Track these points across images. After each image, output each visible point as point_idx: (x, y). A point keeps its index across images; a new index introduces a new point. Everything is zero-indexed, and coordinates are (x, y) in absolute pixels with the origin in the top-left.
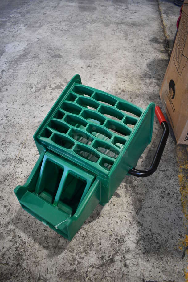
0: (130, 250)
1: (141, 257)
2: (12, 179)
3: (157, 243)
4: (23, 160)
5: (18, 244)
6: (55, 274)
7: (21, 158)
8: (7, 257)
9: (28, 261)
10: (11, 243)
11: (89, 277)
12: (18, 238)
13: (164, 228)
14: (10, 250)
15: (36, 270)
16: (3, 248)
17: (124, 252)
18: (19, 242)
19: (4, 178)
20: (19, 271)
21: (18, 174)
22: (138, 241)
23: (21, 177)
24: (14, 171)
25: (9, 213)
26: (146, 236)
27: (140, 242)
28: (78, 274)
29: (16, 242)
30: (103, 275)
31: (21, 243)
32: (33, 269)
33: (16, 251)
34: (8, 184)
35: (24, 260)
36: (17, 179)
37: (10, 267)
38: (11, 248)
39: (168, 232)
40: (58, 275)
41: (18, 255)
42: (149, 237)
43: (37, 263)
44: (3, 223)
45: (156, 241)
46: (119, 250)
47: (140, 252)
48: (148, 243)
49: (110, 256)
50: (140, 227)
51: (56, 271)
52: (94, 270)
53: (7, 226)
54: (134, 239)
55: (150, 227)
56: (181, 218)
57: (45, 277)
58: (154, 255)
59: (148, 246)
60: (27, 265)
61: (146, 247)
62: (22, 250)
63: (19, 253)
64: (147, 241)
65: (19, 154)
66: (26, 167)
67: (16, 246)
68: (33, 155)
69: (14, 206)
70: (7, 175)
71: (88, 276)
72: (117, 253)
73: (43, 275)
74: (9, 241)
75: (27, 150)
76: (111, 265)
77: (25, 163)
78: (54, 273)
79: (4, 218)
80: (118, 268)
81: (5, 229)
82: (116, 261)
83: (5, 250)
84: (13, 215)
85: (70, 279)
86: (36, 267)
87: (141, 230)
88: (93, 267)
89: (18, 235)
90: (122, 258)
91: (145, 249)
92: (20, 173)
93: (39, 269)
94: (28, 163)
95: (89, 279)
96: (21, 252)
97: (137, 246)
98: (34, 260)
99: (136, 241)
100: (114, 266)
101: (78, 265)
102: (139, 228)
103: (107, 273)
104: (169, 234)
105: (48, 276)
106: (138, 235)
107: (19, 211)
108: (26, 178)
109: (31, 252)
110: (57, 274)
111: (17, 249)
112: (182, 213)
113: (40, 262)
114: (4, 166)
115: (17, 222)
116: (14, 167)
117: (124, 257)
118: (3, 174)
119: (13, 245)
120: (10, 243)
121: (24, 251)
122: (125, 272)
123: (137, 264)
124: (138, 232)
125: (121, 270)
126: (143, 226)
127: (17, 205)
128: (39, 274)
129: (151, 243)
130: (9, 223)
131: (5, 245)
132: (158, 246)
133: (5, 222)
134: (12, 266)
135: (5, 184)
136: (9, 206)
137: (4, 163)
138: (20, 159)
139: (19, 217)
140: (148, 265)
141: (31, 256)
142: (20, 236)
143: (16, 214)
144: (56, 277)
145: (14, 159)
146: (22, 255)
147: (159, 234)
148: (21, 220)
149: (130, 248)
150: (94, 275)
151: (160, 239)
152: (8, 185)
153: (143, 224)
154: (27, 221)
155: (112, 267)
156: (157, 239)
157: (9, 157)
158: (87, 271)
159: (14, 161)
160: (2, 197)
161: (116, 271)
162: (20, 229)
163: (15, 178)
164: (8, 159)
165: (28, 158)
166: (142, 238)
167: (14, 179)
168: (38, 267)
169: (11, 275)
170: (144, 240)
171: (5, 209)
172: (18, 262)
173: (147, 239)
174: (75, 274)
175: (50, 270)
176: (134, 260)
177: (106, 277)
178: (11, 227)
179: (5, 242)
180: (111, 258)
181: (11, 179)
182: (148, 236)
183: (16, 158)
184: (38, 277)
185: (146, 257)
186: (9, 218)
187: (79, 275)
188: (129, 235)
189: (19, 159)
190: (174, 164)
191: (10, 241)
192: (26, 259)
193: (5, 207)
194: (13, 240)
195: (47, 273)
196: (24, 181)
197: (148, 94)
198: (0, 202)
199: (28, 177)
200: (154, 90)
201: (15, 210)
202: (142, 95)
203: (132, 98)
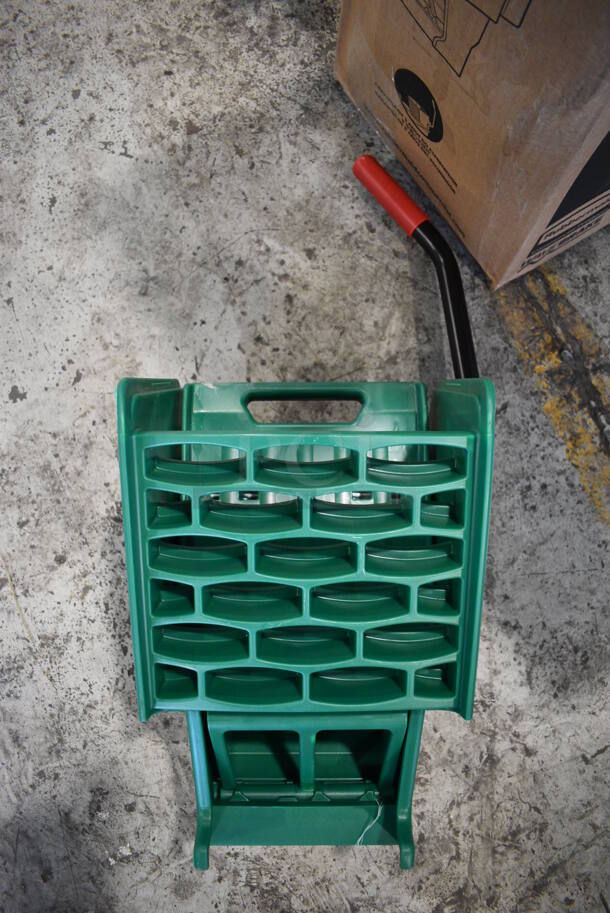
0: (520, 708)
1: (554, 710)
2: (80, 721)
3: (576, 650)
4: (57, 641)
5: (244, 874)
6: (383, 876)
7: (45, 638)
9: (299, 893)
10: (226, 884)
11: (462, 832)
12: (231, 859)
13: (575, 598)
14: (238, 899)
15: (334, 896)
16: (216, 906)
17: (509, 723)
18: (244, 867)
19: (52, 734)
21: (82, 694)
22: (529, 673)
23: (97, 696)
24: (62, 694)
25: (156, 818)
26: (541, 647)
27: (534, 675)
28: (435, 841)
29: (236, 873)
30: (492, 806)
31: (251, 866)
32: (323, 900)
33: (252, 891)
34: (82, 742)
35: (288, 897)
36: (92, 712)
38: (235, 894)
39: (589, 604)
40: (390, 873)
41: (266, 895)
42: (548, 648)
43: (323, 881)
44: (164, 851)
45: (570, 647)
46: (495, 726)
47: (546, 697)
48: (554, 664)
49: (482, 753)
50: (515, 632)
51: (380, 868)
52: (465, 810)
53: (180, 851)
54: (516, 674)
55: (540, 619)
56: (604, 542)
57: (365, 896)
58: (579, 685)
59: (557, 673)
60: (305, 902)
61: (555, 678)
62: (265, 880)
63: (263, 892)
64: (549, 660)
65: (27, 626)
66: (85, 655)
67: (243, 879)
68: (74, 601)
69: (155, 791)
70: (52, 716)
71: (459, 832)
72: (493, 735)
73: (358, 895)
74: (215, 881)
75: (41, 595)
76: (496, 773)
77: (74, 645)
78: (378, 873)
79: (154, 840)
80: (514, 769)
81: (182, 862)
82: (502, 757)
83: (223, 907)
84: (172, 817)
85: (423, 863)
86: (328, 891)
87: (521, 642)
88: (459, 804)
89: (229, 854)
90: (512, 741)
91: (553, 682)
92: (85, 689)
93: (337, 892)
94: (79, 639)
95: (464, 835)
96: (267, 884)
97: (531, 688)
98: (311, 881)
99: (523, 678)
100: (503, 771)
101: (422, 823)
102: (515, 638)
103: (496, 797)
104: (592, 608)
105: (371, 891)
106: (522, 660)
107: (177, 795)
108: (114, 692)
109: (289, 868)
110: (386, 873)
111: (251, 886)
112: (600, 525)
113: (329, 875)
114: (17, 697)
116: (51, 679)
117: (516, 735)
118: (38, 724)
119: (234, 884)
120: (222, 882)
121: (272, 877)
122: (536, 767)
123: (554, 731)
124: (516, 652)
125: (525, 768)
126: (521, 627)
127: (158, 783)
128: (346, 902)
129: (560, 660)
130: (176, 842)
131: (215, 897)
132: (583, 656)
133: (165, 848)
135: (72, 749)
136: (139, 799)
137: (8, 687)
138: (47, 640)
139: (189, 810)
140: (579, 718)
141: (299, 877)
142: (232, 852)
143: (176, 808)
144: (388, 880)
145: (25, 653)
146: (275, 890)
147: (570, 623)
149: (519, 703)
150: (471, 819)
151: (577, 634)
152: (84, 747)
153: (517, 623)
155: (501, 777)
156: (570, 639)
157: (6, 654)
158: (450, 822)
159: (33, 660)
160: (98, 789)
161: (513, 780)
163: (85, 712)
164: (8, 663)
165: (67, 621)
166: (535, 660)
167: (86, 717)
168: (332, 888)
170: (540, 663)
171: (136, 814)
173: (547, 657)
174: (426, 846)
175: (365, 878)
176: (541, 727)
177: (498, 806)
179: (209, 890)
180: (485, 757)
181: (73, 721)
182: (546, 645)
183: (31, 645)
184: (348, 906)
185: (566, 702)
186: (167, 832)
187: (438, 841)
188: (500, 672)
189: (42, 645)
190: (514, 370)
191: (220, 880)
192: (291, 891)
193: (130, 808)
194: (224, 872)
195: (363, 886)
196: (118, 704)
197: (291, 93)
198: (105, 805)
199: (120, 685)
200: (302, 62)
201: (163, 799)
202: (275, 113)
203: (246, 150)
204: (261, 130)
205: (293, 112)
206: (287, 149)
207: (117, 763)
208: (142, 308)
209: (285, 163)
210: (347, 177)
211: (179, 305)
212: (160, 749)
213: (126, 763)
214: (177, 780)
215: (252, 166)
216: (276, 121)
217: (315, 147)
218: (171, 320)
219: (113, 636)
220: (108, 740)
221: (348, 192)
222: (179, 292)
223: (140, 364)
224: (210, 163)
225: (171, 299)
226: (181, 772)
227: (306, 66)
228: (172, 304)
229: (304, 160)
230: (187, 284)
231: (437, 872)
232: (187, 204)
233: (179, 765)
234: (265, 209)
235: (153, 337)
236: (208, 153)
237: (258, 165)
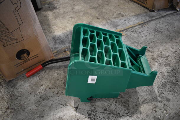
5: (161, 90)
8: (169, 89)
12: (159, 92)
14: (166, 90)
20: (167, 81)
25: (156, 106)
29: (161, 91)
31: (159, 88)
32: (161, 77)
35: (163, 82)
37: (170, 85)
53: (161, 101)
60: (162, 80)
62: (161, 86)
63: (163, 86)
69: (151, 107)
79: (161, 106)
81: (163, 100)
83: (169, 93)
84: (154, 103)
98: (158, 79)
107: (150, 102)
108: (132, 117)
115: (155, 98)
119: (164, 91)
127: (149, 106)
130: (159, 102)
133: (161, 104)
134: (169, 85)
136: (153, 110)
139: (153, 100)
146: (162, 84)
148: (152, 97)
154: (150, 94)
162: (156, 94)
169: (171, 82)
171: (157, 110)
172: (166, 84)
178: (160, 99)
179: (166, 95)
186: (158, 104)
191: (164, 93)
192: (161, 82)
193: (156, 111)
194: (162, 93)
196: (135, 116)
197: (8, 90)
198: (157, 117)
199: (130, 116)
200: (2, 88)
201: (152, 105)
202: (11, 92)
203: (17, 97)
204: (13, 95)
205: (12, 89)
207: (147, 115)
208: (46, 117)
209: (22, 90)
210: (28, 80)
211: (47, 109)
212: (142, 106)
213: (147, 113)
214: (147, 103)
215: (21, 96)
216: (12, 92)
217: (20, 85)
218: (50, 111)
219: (120, 118)
220: (143, 117)
221: (31, 80)
222: (44, 109)
223: (59, 117)
224: (17, 104)
225: (46, 111)
226: (145, 102)
227: (3, 87)
228: (47, 111)
229: (22, 87)
230: (43, 108)
231: (150, 62)
232: (25, 109)
233: (144, 103)
234: (30, 93)
235: (53, 114)
236: (15, 105)
237: (21, 95)
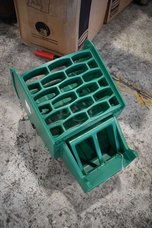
0: (134, 134)
1: (141, 131)
2: (34, 200)
3: (136, 117)
4: (17, 182)
5: (100, 213)
6: (133, 190)
7: (13, 183)
8: (108, 225)
9: (117, 208)
10: (98, 219)
11: (142, 168)
12: (95, 211)
13: (128, 107)
14: (103, 221)
15: (126, 203)
16: (99, 227)
17: (134, 138)
18: (100, 211)
19: (28, 208)
20: (122, 218)
21: (31, 192)
22: (131, 126)
23: (35, 190)
24: (25, 195)
25: (69, 213)
26: (129, 120)
27: (132, 126)
28: (138, 174)
29: (99, 214)
30: (144, 158)
31: (101, 209)
32: (124, 206)
33: (105, 216)
34: (37, 205)
35: (115, 211)
36: (36, 195)
37: (117, 225)
38: (102, 220)
39: (132, 107)
40: (134, 188)
41: (110, 215)
42: (131, 119)
43: (121, 201)
44: (76, 221)
45: (135, 117)
46: (132, 141)
47: (137, 129)
48: (134, 122)
49: (133, 148)
50: (122, 120)
51: (131, 188)
52: (139, 162)
53: (81, 218)
54: (128, 128)
55: (125, 115)
56: (126, 95)
57: (133, 198)
58: (142, 123)
59: (136, 123)
60: (120, 210)
61: (136, 124)
62: (107, 211)
63: (108, 214)
64: (132, 122)
65: (6, 183)
66: (27, 181)
67: (101, 214)
68: (16, 169)
69: (64, 205)
70: (25, 203)
71: (141, 168)
72: (133, 143)
73: (131, 199)
74: (95, 220)
75: (6, 173)
76: (139, 150)
77: (22, 181)
78: (132, 190)
79: (72, 220)
80: (142, 147)
81: (83, 221)
82: (138, 146)
83: (101, 226)
84: (73, 210)
85: (139, 181)
86: (124, 203)
87: (125, 121)
88: (137, 162)
89: (93, 210)
90: (138, 142)
91: (137, 125)
92: (31, 190)
93: (126, 201)
94: (23, 178)
95: (143, 168)
96: (108, 212)
97: (133, 129)
98: (118, 203)
99: (130, 128)
100: (140, 149)
101: (132, 171)
102: (123, 121)
103: (143, 156)
104: (133, 108)
105: (133, 196)
106: (127, 124)
107: (71, 203)
108: (39, 186)
109: (111, 203)
110: (133, 189)
111: (105, 215)
112: (123, 93)
113: (121, 199)
114: (13, 204)
115: (80, 207)
116: (20, 193)
117: (137, 140)
118: (22, 208)
119: (100, 217)
120: (97, 219)
121: (108, 209)
122: (146, 144)
123: (144, 135)
124: (125, 123)
125: (144, 146)
126: (122, 118)
127: (64, 203)
128: (129, 203)
129: (135, 120)
130: (78, 216)
131: (97, 225)
132: (138, 117)
133: (76, 220)
134: (116, 223)
135: (36, 209)
136: (62, 211)
137: (9, 203)
138: (14, 184)
139: (77, 205)
140: (147, 129)
141: (114, 204)
142: (94, 209)
143: (73, 207)
144: (135, 190)
145: (9, 191)
146: (111, 212)
147: (131, 113)
148: (80, 203)
149: (133, 133)
150: (142, 164)
151: (134, 114)
152: (39, 206)
153: (121, 118)
154: (84, 198)
155: (141, 151)
156: (133, 115)
157: (4, 194)
158: (138, 167)
159: (12, 191)
160: (49, 215)
161: (144, 150)
162: (88, 207)
163: (34, 196)
164: (5, 196)
165: (17, 175)
166: (130, 123)
167: (35, 197)
168: (124, 201)
169: (123, 225)
170: (131, 123)
171: (63, 215)
172: (115, 217)
173: (132, 121)
174: (137, 176)
175: (129, 194)
176: (141, 135)
177: (145, 157)
178: (83, 215)
179: (95, 224)
180: (135, 148)
181: (32, 201)
182: (130, 119)
183: (10, 187)
184: (131, 203)
185: (142, 128)
186: (74, 215)
187: (139, 173)
188: (125, 129)
189: (13, 186)
191: (96, 219)
192: (115, 209)
193: (61, 215)
194: (95, 216)
195: (131, 196)
196: (42, 189)
197: (14, 49)
198: (53, 218)
199: (40, 183)
200: (14, 44)
201: (68, 207)
202: (13, 53)
203: (10, 61)
204: (11, 57)
205: (16, 52)
206: (19, 58)
207: (50, 204)
208: (1, 98)
209: (20, 60)
210: (34, 58)
211: (10, 94)
212: (60, 193)
213: (53, 203)
214: (69, 199)
215: (13, 63)
216: (14, 55)
217: (24, 56)
218: (10, 98)
219: (32, 172)
220: (44, 200)
221: (36, 60)
222: (8, 91)
223: (7, 109)
225: (7, 94)
226: (68, 196)
227: (15, 44)
228: (8, 94)
229: (23, 58)
230: (9, 89)
231: (144, 181)
232: (2, 75)
233: (66, 194)
234: (20, 69)
235: (7, 102)
